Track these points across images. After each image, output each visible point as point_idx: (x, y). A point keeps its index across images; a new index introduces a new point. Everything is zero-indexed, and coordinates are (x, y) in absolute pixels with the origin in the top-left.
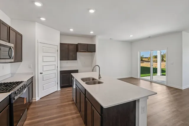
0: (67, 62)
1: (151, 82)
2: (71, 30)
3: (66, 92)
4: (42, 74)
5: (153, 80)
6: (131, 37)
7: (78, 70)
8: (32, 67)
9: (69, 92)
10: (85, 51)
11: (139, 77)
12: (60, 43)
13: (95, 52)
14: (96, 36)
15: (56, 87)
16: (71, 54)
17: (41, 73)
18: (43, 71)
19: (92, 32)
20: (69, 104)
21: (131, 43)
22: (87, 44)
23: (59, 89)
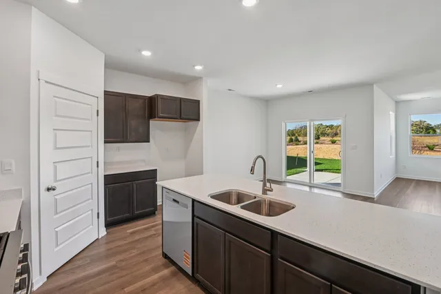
0: (119, 149)
1: (310, 187)
2: (146, 53)
3: (130, 240)
4: (52, 192)
5: (315, 182)
6: (280, 88)
7: (156, 170)
8: (14, 168)
9: (137, 237)
10: (175, 116)
11: (283, 178)
12: (105, 91)
13: (198, 119)
14: (201, 78)
15: (94, 229)
16: (133, 123)
17: (48, 189)
18: (56, 181)
19: (198, 68)
20: (164, 279)
21: (267, 102)
22: (181, 99)
23: (103, 232)
